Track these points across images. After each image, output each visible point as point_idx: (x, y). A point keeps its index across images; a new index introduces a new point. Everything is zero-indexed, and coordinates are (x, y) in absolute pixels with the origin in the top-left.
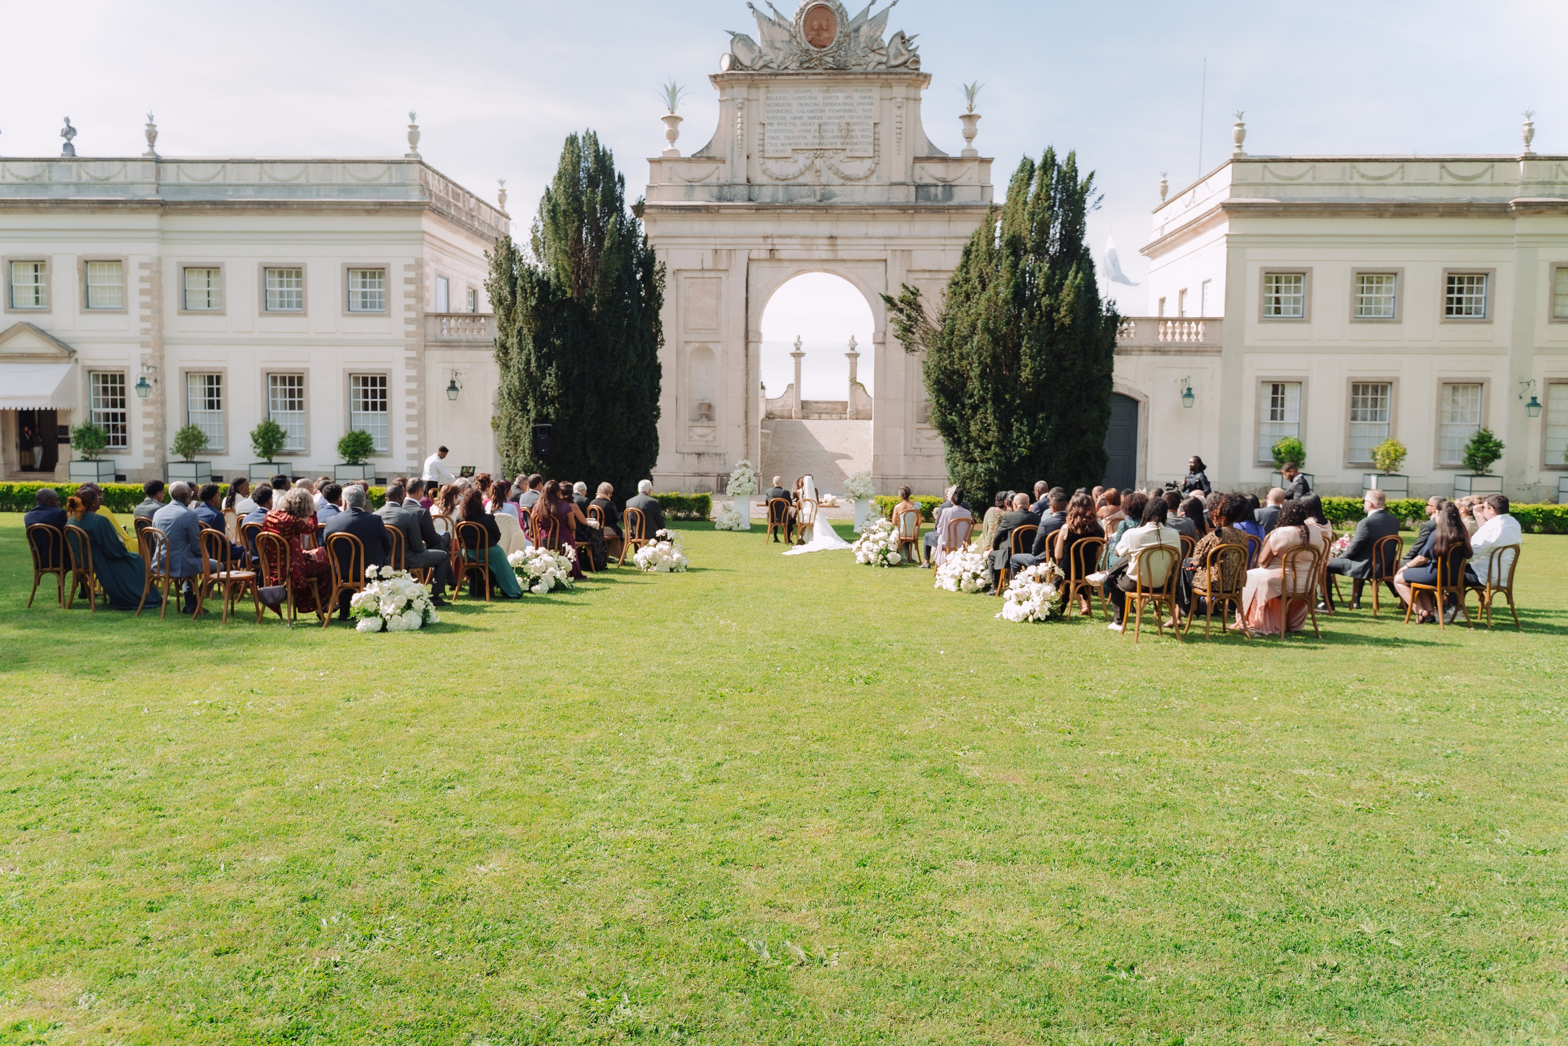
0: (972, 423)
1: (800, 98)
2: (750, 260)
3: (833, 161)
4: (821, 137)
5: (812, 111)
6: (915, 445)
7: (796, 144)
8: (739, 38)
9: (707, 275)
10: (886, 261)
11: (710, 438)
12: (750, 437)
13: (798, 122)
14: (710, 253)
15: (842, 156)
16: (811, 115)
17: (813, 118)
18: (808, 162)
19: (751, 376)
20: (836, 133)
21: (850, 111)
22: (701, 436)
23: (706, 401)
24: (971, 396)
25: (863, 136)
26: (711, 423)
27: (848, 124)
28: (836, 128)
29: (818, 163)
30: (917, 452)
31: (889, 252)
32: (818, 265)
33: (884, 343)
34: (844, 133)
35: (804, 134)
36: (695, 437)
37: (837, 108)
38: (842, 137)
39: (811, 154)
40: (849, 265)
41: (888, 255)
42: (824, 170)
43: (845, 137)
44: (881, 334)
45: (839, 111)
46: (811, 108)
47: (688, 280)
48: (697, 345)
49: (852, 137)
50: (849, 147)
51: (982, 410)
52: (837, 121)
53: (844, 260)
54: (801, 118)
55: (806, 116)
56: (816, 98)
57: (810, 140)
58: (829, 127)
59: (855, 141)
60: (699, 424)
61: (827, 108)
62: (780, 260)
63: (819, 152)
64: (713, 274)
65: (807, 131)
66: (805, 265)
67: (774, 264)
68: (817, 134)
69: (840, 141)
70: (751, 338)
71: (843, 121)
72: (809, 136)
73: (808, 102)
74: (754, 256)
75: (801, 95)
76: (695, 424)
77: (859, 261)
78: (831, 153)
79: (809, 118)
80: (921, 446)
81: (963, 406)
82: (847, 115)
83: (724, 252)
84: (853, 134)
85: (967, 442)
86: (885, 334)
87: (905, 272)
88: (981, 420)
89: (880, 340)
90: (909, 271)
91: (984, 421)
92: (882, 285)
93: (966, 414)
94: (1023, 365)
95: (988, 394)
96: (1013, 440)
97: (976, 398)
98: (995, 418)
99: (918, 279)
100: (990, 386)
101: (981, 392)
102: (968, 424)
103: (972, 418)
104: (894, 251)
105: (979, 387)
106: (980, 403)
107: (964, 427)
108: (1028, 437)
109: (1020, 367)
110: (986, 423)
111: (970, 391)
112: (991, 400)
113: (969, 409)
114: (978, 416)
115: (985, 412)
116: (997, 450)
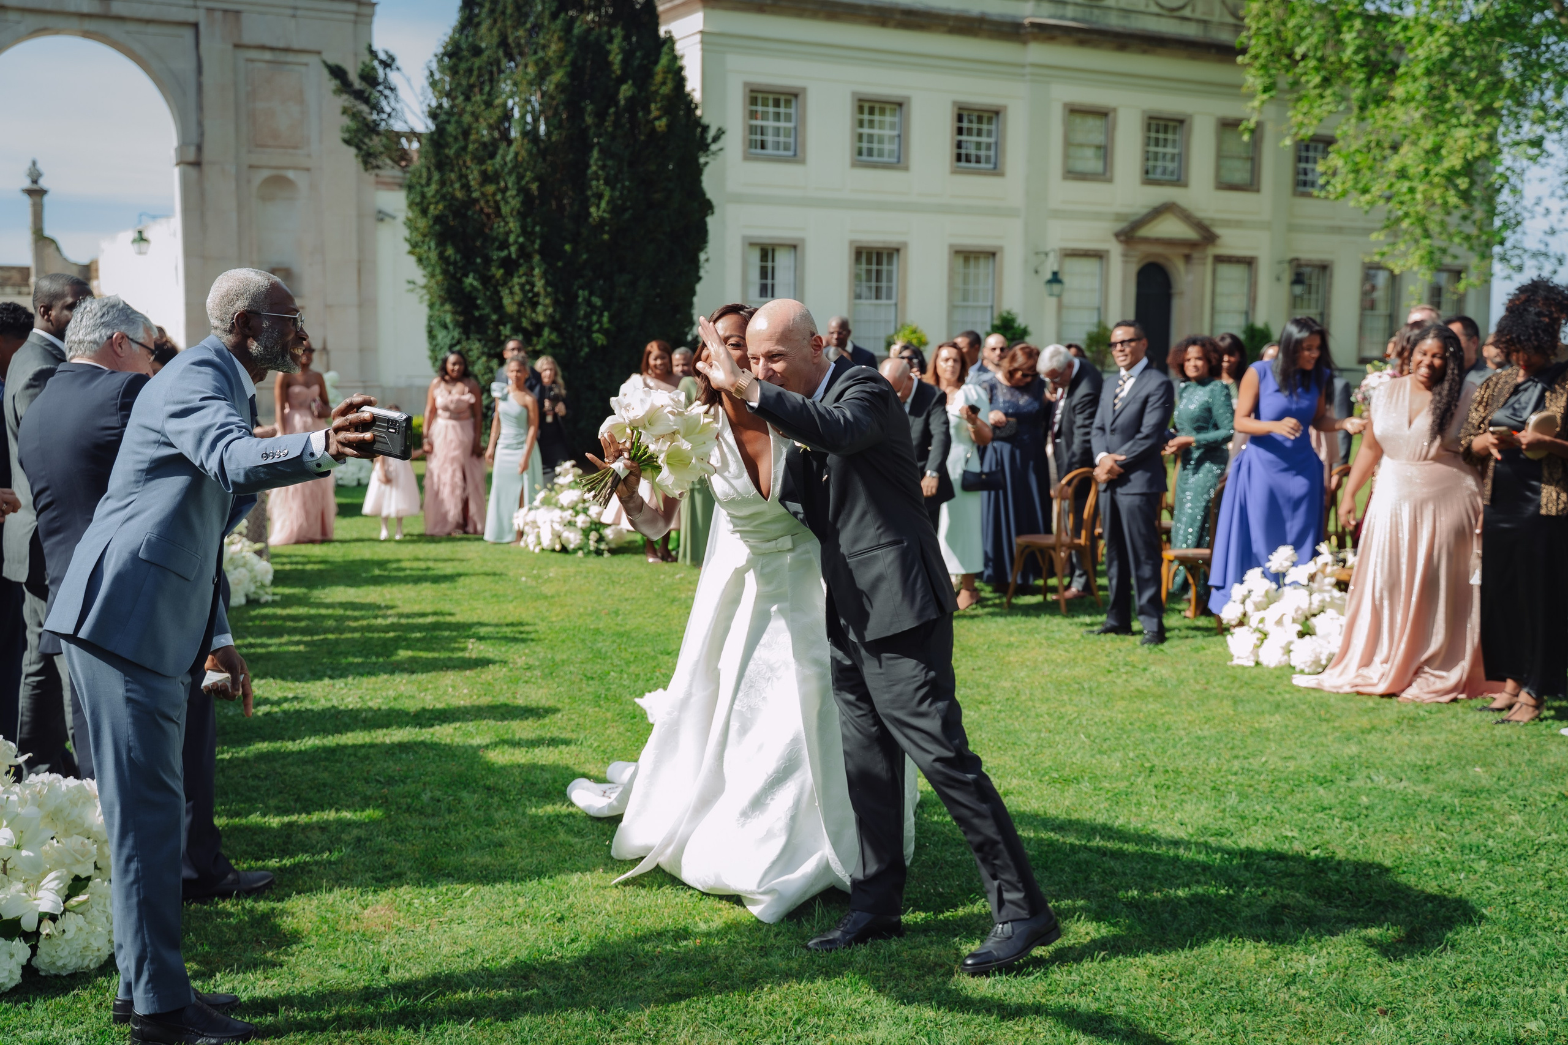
0: (505, 292)
10: (196, 26)
24: (504, 245)
31: (202, 12)
33: (197, 164)
40: (131, 27)
41: (200, 16)
44: (192, 149)
51: (522, 270)
53: (121, 19)
62: (2, 8)
66: (49, 21)
77: (149, 22)
81: (487, 261)
85: (497, 324)
86: (199, 148)
87: (230, 47)
88: (522, 286)
89: (191, 156)
90: (237, 46)
91: (528, 287)
92: (190, 65)
93: (493, 276)
94: (594, 195)
95: (533, 242)
96: (578, 319)
97: (513, 249)
98: (548, 283)
99: (252, 61)
100: (537, 229)
101: (521, 240)
102: (497, 293)
103: (505, 284)
104: (210, 10)
105: (519, 230)
106: (519, 257)
107: (490, 299)
108: (606, 314)
109: (587, 199)
110: (531, 290)
111: (501, 237)
112: (541, 252)
113: (499, 267)
114: (516, 280)
115: (529, 273)
116: (554, 337)
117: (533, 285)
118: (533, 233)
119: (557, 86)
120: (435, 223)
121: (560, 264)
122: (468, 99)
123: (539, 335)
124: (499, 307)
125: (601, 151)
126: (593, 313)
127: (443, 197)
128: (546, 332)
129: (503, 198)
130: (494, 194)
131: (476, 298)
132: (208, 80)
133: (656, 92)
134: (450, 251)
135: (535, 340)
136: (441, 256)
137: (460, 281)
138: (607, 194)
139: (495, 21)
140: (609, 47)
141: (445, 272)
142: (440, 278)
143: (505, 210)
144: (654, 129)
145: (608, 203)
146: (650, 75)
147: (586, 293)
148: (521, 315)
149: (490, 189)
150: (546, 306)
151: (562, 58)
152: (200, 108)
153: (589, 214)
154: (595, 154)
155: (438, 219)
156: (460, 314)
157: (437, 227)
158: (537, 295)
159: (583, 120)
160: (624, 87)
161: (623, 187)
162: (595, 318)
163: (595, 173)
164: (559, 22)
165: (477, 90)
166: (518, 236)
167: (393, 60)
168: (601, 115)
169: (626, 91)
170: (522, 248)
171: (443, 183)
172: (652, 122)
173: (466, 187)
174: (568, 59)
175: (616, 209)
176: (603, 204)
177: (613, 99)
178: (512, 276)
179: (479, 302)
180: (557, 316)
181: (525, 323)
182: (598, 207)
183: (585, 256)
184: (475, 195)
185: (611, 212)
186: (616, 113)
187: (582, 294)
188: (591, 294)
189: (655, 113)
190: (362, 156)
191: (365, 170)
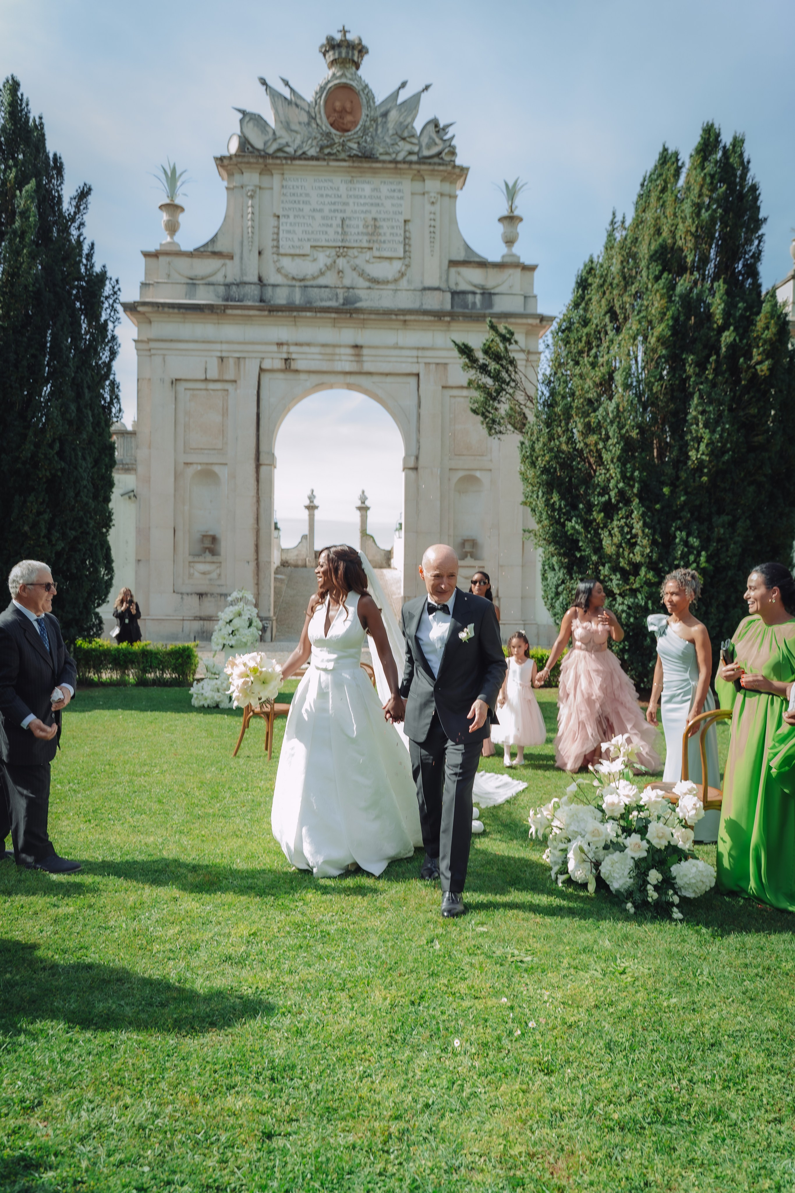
1: (320, 188)
2: (261, 370)
3: (358, 261)
4: (344, 233)
5: (334, 203)
7: (315, 240)
8: (247, 117)
9: (212, 386)
10: (418, 375)
11: (214, 574)
12: (262, 575)
13: (318, 215)
14: (215, 361)
15: (368, 255)
16: (333, 207)
17: (335, 211)
18: (329, 261)
20: (361, 229)
21: (378, 205)
22: (204, 572)
23: (210, 533)
25: (392, 234)
26: (215, 559)
27: (375, 219)
28: (361, 224)
29: (341, 262)
31: (422, 365)
32: (340, 378)
34: (370, 230)
35: (324, 229)
36: (197, 573)
37: (362, 201)
38: (367, 234)
39: (333, 252)
40: (375, 379)
41: (421, 369)
42: (348, 271)
43: (372, 234)
44: (413, 458)
45: (365, 204)
46: (333, 200)
47: (189, 393)
48: (200, 467)
49: (380, 234)
50: (375, 246)
52: (362, 216)
53: (370, 374)
54: (321, 210)
55: (326, 208)
56: (338, 189)
57: (332, 236)
58: (353, 222)
59: (383, 238)
60: (201, 559)
61: (351, 201)
62: (297, 371)
63: (342, 250)
64: (218, 386)
65: (327, 225)
66: (326, 378)
67: (290, 376)
68: (340, 230)
69: (365, 238)
70: (262, 460)
71: (369, 217)
72: (331, 231)
73: (330, 192)
74: (266, 365)
75: (321, 184)
76: (196, 559)
77: (387, 374)
78: (355, 252)
79: (330, 211)
82: (374, 209)
83: (232, 361)
84: (381, 231)
85: (596, 565)
86: (417, 459)
87: (439, 388)
88: (621, 528)
89: (411, 466)
90: (444, 387)
91: (626, 529)
92: (414, 402)
93: (595, 520)
94: (693, 439)
95: (633, 486)
96: (675, 559)
97: (612, 494)
98: (645, 525)
100: (637, 473)
101: (621, 485)
102: (597, 535)
103: (605, 526)
104: (427, 364)
105: (619, 476)
106: (618, 502)
107: (591, 541)
108: (703, 553)
109: (686, 444)
110: (630, 532)
111: (602, 484)
112: (639, 495)
113: (600, 512)
114: (615, 523)
115: (629, 516)
116: (650, 575)
117: (632, 528)
118: (632, 478)
119: (658, 340)
120: (542, 473)
121: (658, 506)
122: (577, 363)
123: (636, 574)
124: (598, 549)
125: (701, 397)
126: (690, 553)
127: (551, 450)
128: (643, 571)
129: (605, 447)
130: (596, 444)
131: (578, 541)
132: (423, 411)
133: (759, 337)
134: (555, 497)
135: (632, 578)
136: (547, 503)
137: (563, 525)
138: (707, 436)
139: (604, 293)
140: (709, 300)
141: (550, 517)
142: (546, 522)
143: (606, 456)
144: (755, 374)
145: (707, 445)
146: (752, 323)
147: (684, 534)
148: (618, 555)
149: (592, 439)
150: (642, 546)
151: (665, 314)
152: (419, 430)
153: (688, 458)
154: (696, 400)
155: (545, 470)
156: (564, 555)
157: (544, 477)
158: (635, 536)
159: (685, 371)
160: (726, 333)
161: (723, 430)
162: (692, 558)
163: (695, 418)
164: (662, 282)
165: (585, 355)
166: (618, 482)
167: (512, 334)
168: (701, 365)
169: (728, 337)
170: (621, 493)
171: (551, 438)
172: (754, 367)
173: (570, 440)
174: (669, 314)
175: (715, 453)
176: (702, 447)
177: (715, 348)
178: (612, 520)
179: (581, 544)
180: (655, 556)
181: (623, 563)
182: (697, 450)
183: (682, 498)
184: (580, 446)
185: (711, 454)
186: (717, 361)
187: (680, 535)
188: (688, 535)
189: (756, 358)
190: (487, 423)
191: (490, 435)
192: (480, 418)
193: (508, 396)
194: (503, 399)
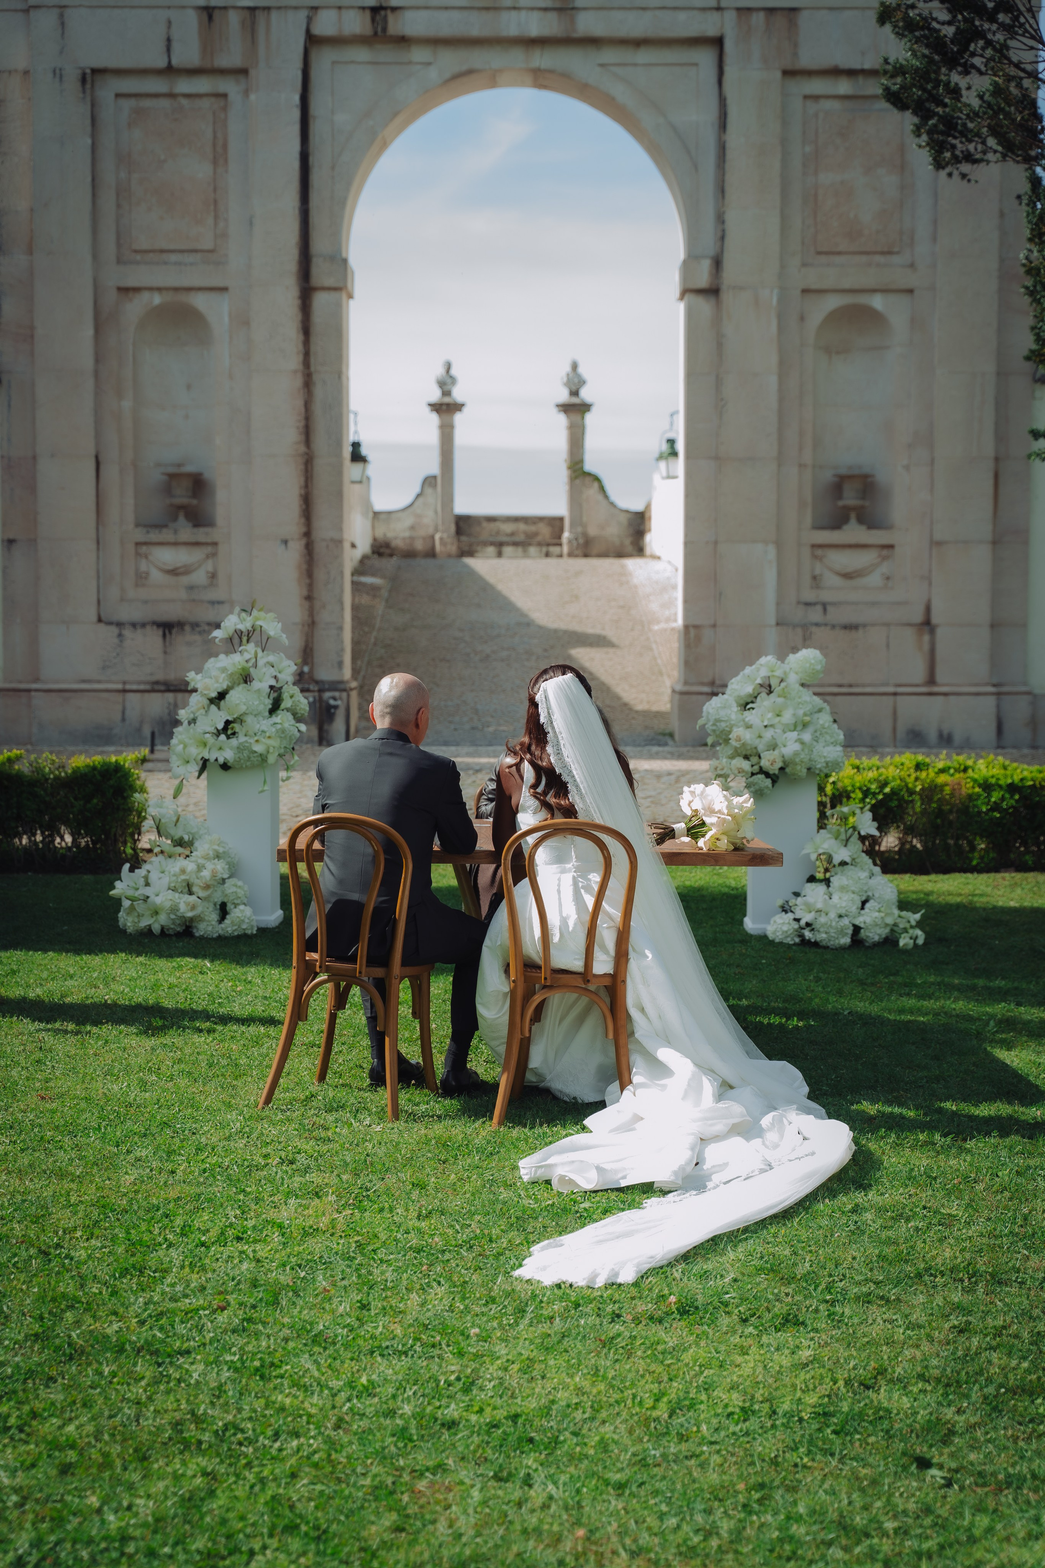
2: (312, 41)
6: (809, 595)
9: (184, 86)
10: (718, 42)
11: (200, 577)
12: (320, 575)
14: (192, 19)
19: (319, 392)
22: (174, 572)
23: (189, 469)
26: (201, 534)
30: (816, 615)
31: (730, 17)
32: (517, 57)
33: (712, 291)
36: (156, 575)
40: (609, 55)
41: (726, 24)
44: (706, 265)
47: (127, 105)
48: (157, 299)
53: (593, 42)
60: (166, 535)
62: (403, 41)
64: (202, 85)
66: (477, 58)
67: (386, 54)
70: (321, 274)
74: (325, 26)
76: (154, 536)
77: (639, 43)
80: (826, 596)
83: (234, 18)
86: (717, 263)
87: (778, 74)
89: (703, 280)
90: (788, 73)
92: (709, 115)
99: (816, 98)
104: (744, 11)
132: (733, 138)
152: (721, 190)
190: (930, 133)
191: (939, 165)
192: (909, 119)
193: (989, 52)
194: (977, 61)
